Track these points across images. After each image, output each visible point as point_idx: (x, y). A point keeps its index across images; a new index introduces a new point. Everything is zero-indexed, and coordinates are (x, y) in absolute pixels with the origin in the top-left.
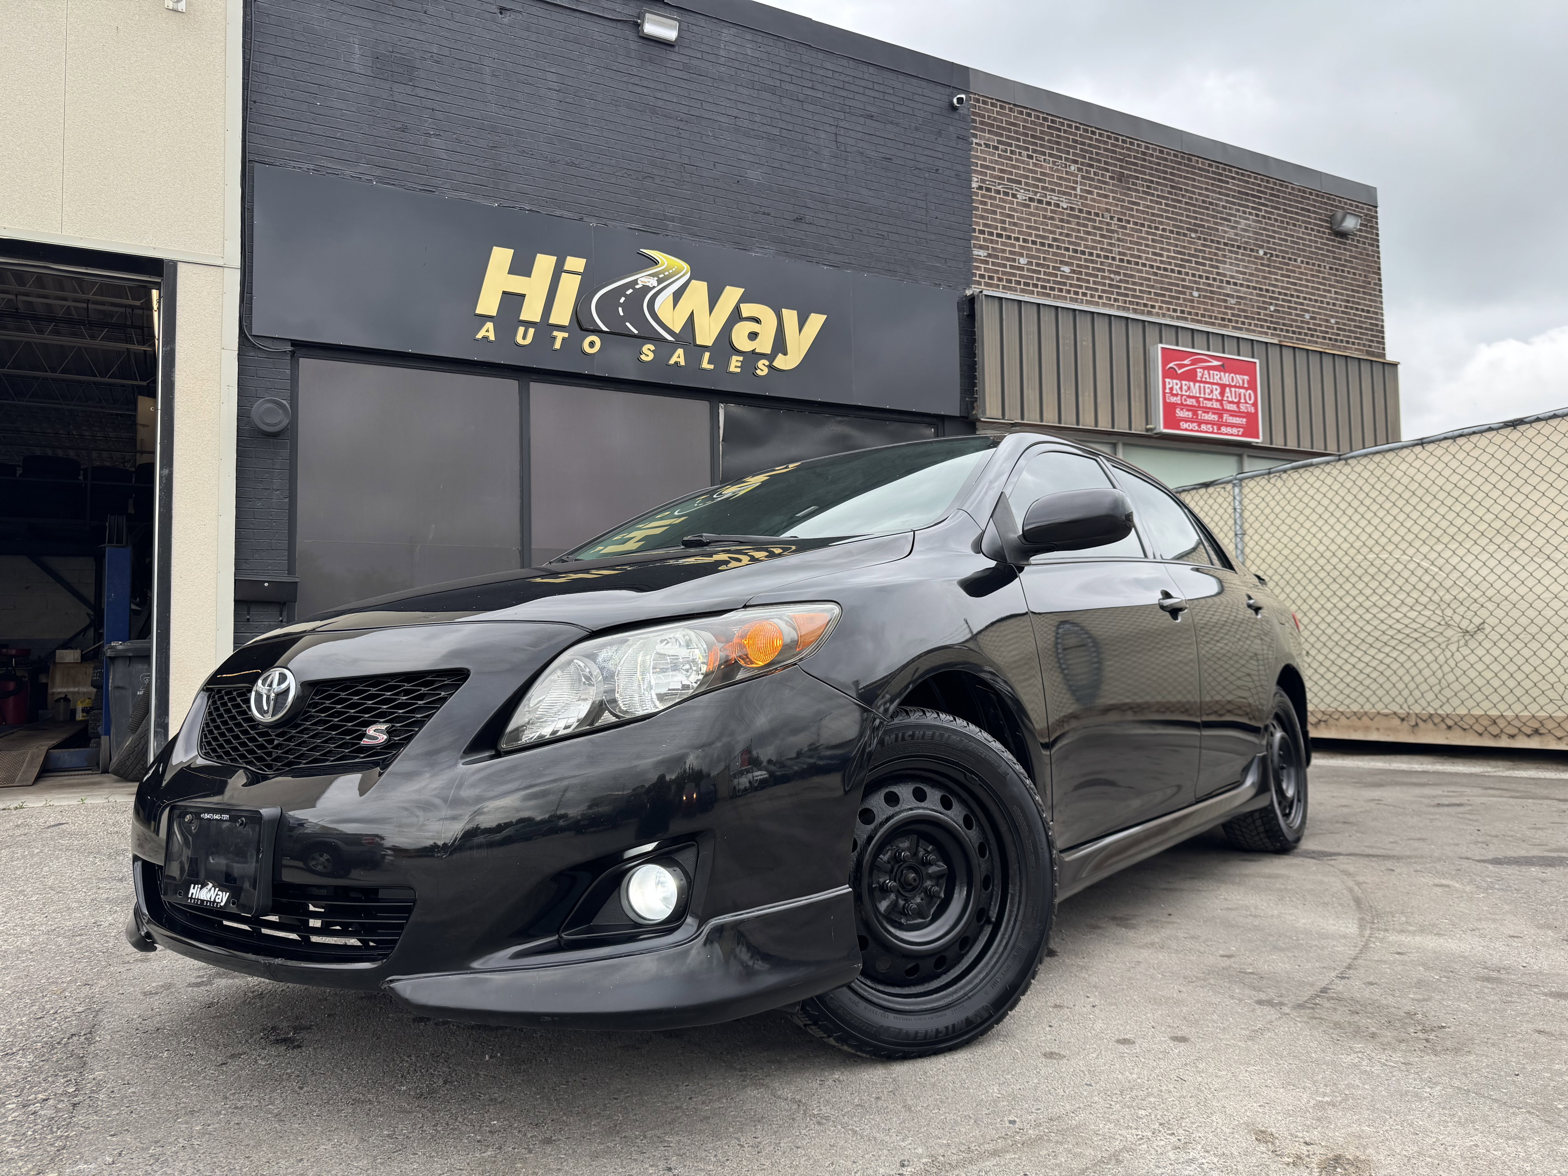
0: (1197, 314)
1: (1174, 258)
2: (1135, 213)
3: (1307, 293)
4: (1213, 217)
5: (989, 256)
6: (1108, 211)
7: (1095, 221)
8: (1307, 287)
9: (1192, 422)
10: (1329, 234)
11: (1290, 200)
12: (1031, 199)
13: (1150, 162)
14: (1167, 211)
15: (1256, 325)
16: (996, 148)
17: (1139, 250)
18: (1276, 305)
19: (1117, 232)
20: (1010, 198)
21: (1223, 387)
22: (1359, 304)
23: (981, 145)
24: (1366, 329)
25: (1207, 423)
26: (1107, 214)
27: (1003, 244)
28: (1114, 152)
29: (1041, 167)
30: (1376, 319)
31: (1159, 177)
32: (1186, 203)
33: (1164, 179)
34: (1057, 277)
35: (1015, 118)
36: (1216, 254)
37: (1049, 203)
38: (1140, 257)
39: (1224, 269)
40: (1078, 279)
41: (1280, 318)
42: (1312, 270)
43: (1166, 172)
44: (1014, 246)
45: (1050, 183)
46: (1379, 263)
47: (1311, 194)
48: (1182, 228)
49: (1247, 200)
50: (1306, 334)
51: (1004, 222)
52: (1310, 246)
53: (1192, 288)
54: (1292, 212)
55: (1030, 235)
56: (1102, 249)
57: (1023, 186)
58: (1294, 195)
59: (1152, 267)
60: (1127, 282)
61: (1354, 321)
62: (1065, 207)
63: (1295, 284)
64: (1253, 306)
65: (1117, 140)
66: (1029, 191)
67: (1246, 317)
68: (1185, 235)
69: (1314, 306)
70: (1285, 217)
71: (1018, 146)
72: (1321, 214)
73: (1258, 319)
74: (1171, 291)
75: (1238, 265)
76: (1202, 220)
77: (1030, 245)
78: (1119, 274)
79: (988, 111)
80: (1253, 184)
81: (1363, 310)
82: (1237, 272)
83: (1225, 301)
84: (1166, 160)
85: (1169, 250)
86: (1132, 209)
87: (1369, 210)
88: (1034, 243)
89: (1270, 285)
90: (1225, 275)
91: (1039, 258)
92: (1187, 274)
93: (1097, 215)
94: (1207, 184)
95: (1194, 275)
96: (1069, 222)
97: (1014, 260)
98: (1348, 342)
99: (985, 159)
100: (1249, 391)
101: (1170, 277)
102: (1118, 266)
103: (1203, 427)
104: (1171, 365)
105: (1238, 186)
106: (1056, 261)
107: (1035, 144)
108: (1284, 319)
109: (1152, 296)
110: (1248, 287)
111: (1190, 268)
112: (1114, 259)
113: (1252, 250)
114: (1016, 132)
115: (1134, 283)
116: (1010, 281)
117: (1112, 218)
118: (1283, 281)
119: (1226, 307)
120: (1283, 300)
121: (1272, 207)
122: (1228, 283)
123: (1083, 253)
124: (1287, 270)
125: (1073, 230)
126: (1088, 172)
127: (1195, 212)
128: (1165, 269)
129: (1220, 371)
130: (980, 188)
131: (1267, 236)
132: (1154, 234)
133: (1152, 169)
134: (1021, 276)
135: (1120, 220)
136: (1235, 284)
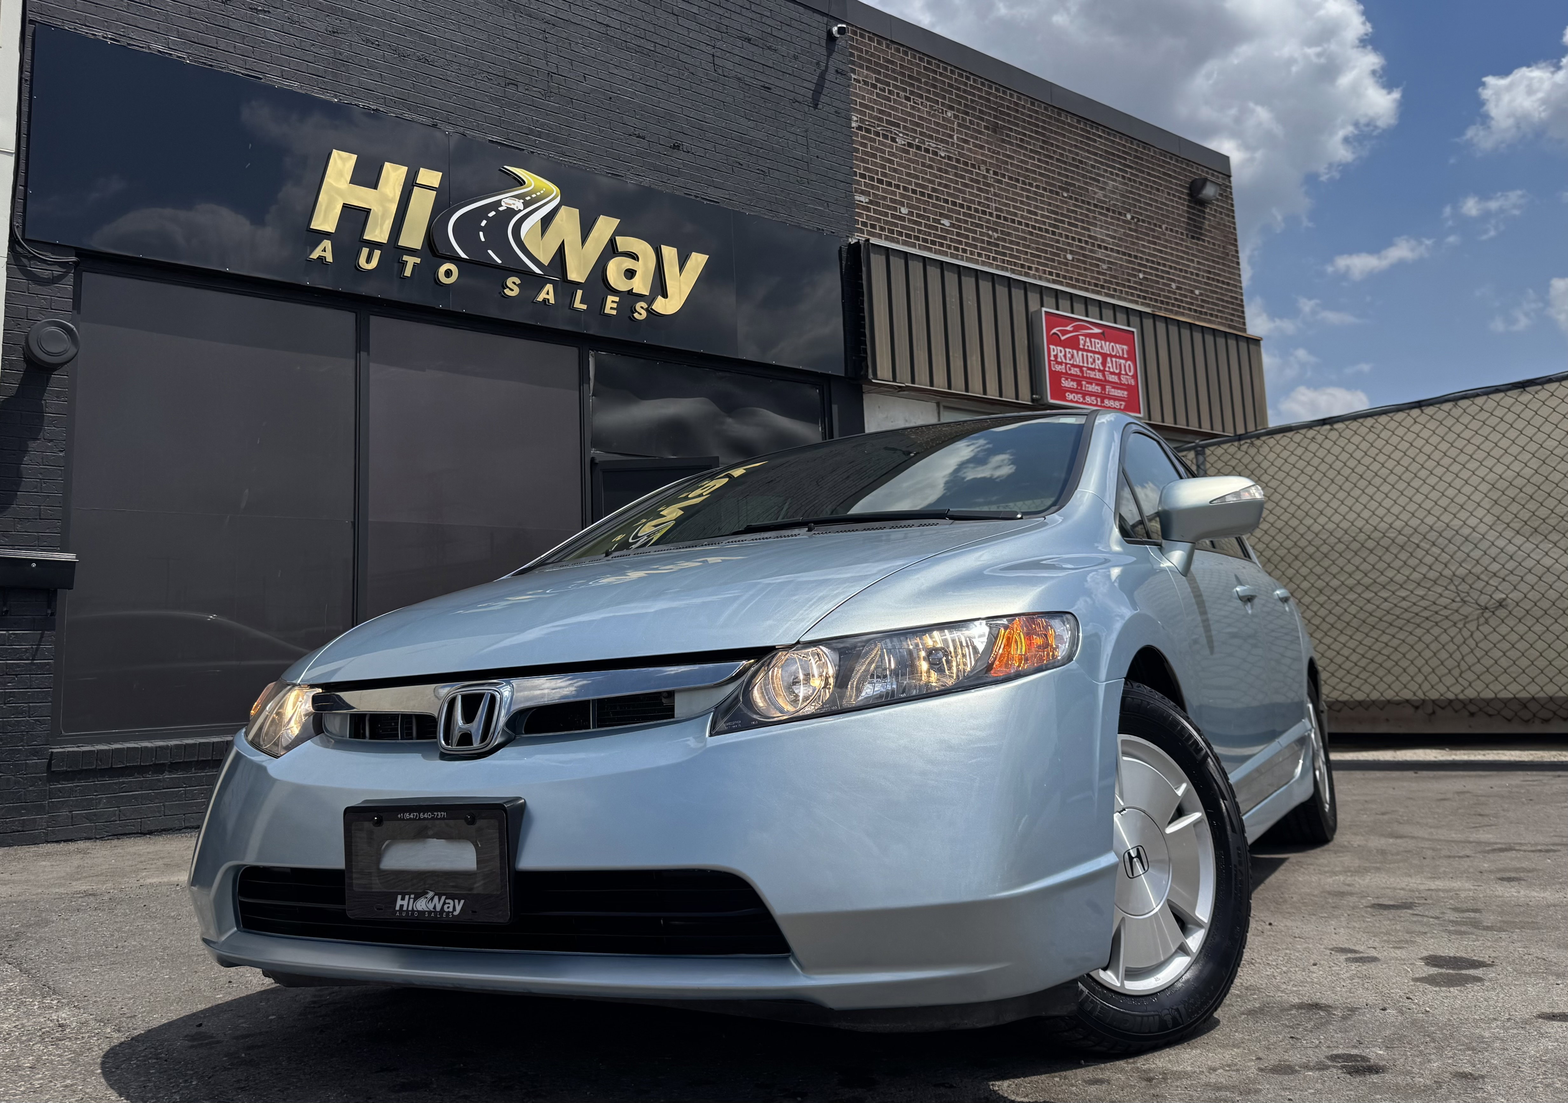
0: (1071, 279)
1: (1048, 217)
2: (1009, 167)
3: (1173, 261)
4: (1084, 176)
5: (871, 202)
6: (984, 162)
7: (971, 173)
8: (1172, 255)
9: (1077, 393)
10: (1190, 201)
11: (1153, 164)
12: (910, 145)
13: (1023, 114)
14: (1039, 167)
15: (1127, 293)
16: (874, 86)
17: (1015, 207)
18: (1145, 273)
19: (993, 186)
20: (889, 142)
21: (1105, 356)
22: (1219, 275)
23: (859, 81)
24: (1227, 302)
25: (1091, 394)
26: (983, 167)
27: (884, 190)
28: (988, 100)
29: (919, 110)
30: (1236, 292)
31: (1032, 131)
32: (1058, 160)
33: (1037, 132)
34: (937, 230)
35: (892, 55)
36: (1087, 216)
37: (927, 151)
38: (1016, 215)
39: (1095, 232)
40: (958, 234)
41: (1148, 286)
42: (1176, 238)
43: (1037, 126)
44: (894, 193)
45: (928, 128)
46: (1236, 235)
47: (1171, 159)
48: (1054, 186)
49: (1113, 161)
50: (1173, 305)
51: (884, 167)
52: (1173, 213)
53: (1065, 250)
54: (1155, 176)
55: (910, 183)
56: (979, 203)
57: (901, 130)
58: (1156, 159)
59: (1027, 225)
60: (1004, 240)
61: (1216, 292)
62: (943, 155)
63: (1161, 251)
64: (1123, 273)
65: (991, 88)
66: (907, 135)
67: (1117, 284)
68: (1057, 193)
69: (1179, 276)
70: (1149, 181)
71: (895, 86)
72: (1181, 180)
73: (1129, 287)
74: (1046, 252)
75: (1108, 229)
76: (1073, 179)
77: (910, 194)
78: (996, 231)
79: (865, 45)
80: (1119, 144)
81: (1223, 283)
82: (1108, 235)
83: (1098, 266)
84: (1037, 112)
85: (1042, 209)
86: (1006, 163)
87: (1223, 179)
88: (914, 192)
89: (1138, 251)
90: (1096, 239)
91: (919, 208)
92: (1061, 235)
93: (973, 166)
94: (1076, 140)
95: (1067, 237)
96: (947, 172)
97: (895, 209)
98: (1211, 315)
99: (863, 98)
100: (1129, 362)
101: (1044, 238)
102: (995, 223)
103: (1088, 399)
104: (1054, 331)
105: (1105, 145)
106: (935, 214)
107: (913, 85)
108: (1152, 287)
109: (1029, 257)
110: (1118, 252)
111: (1064, 229)
112: (991, 214)
113: (1120, 213)
114: (893, 71)
115: (1011, 242)
116: (892, 231)
117: (988, 171)
118: (1149, 248)
119: (1098, 273)
120: (1151, 268)
121: (1137, 170)
122: (1099, 246)
123: (962, 206)
124: (1154, 237)
125: (951, 180)
126: (964, 119)
127: (1066, 170)
128: (1040, 229)
129: (1101, 340)
130: (860, 128)
131: (1134, 199)
132: (1028, 191)
133: (1024, 121)
134: (903, 227)
135: (995, 173)
136: (1106, 248)
